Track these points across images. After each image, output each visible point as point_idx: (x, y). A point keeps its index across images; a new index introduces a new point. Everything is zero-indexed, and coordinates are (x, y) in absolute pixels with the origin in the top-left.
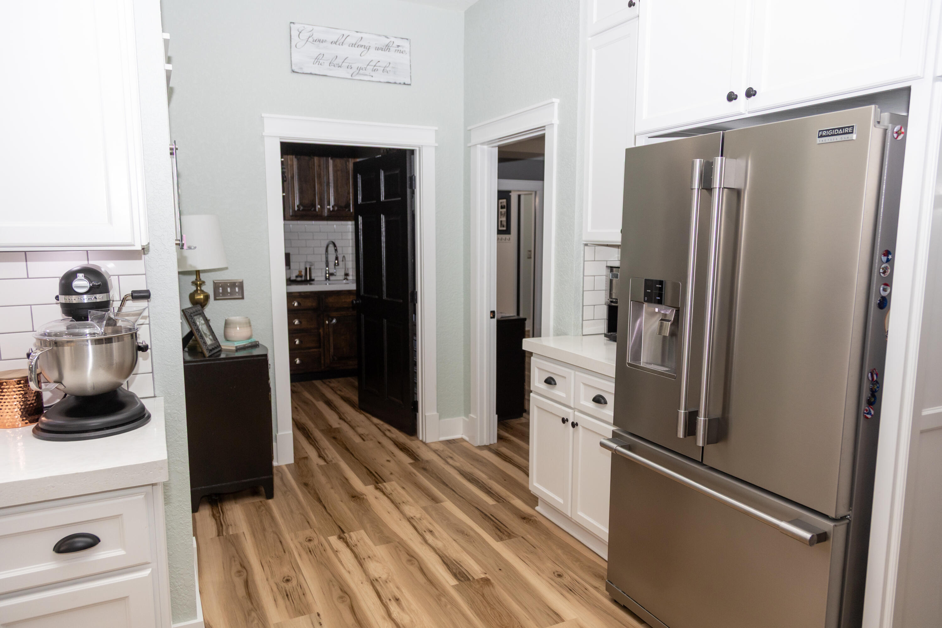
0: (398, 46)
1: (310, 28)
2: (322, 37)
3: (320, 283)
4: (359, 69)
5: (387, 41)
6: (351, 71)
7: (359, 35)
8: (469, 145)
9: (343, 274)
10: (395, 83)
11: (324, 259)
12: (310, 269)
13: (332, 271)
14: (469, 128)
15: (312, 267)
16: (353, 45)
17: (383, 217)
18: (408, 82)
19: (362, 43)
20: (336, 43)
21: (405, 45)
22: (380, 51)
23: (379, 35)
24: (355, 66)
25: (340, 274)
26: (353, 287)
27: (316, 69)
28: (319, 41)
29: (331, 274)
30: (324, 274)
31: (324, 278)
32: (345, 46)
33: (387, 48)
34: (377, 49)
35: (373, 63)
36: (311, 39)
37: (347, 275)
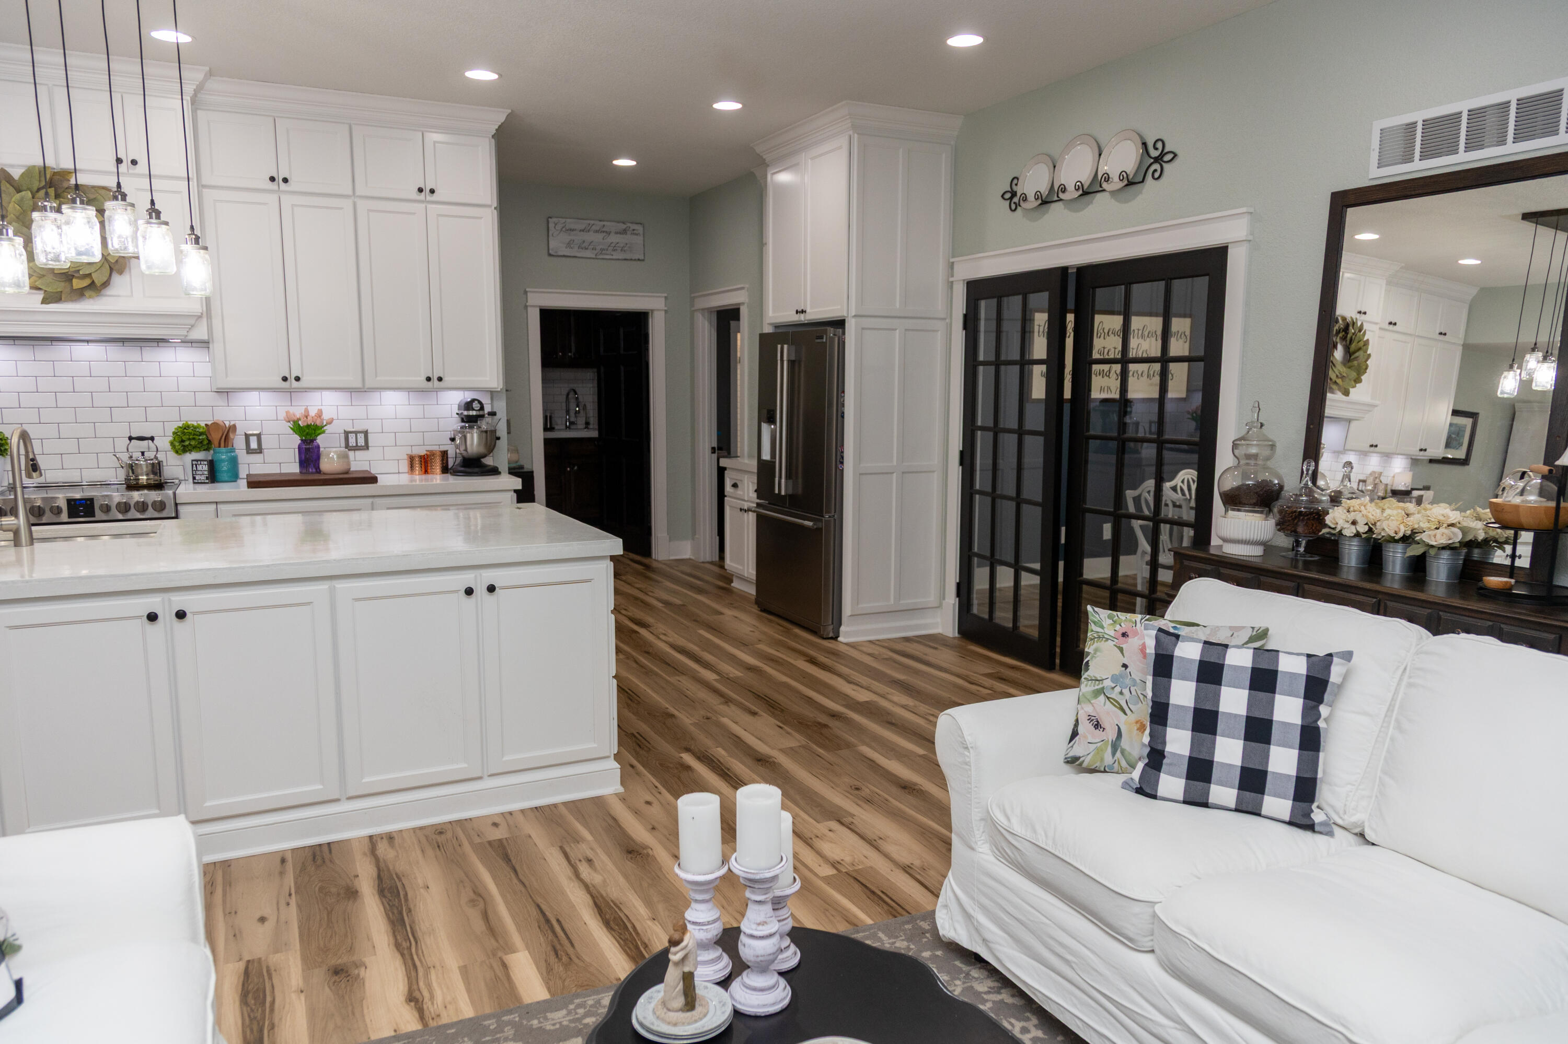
0: (634, 230)
1: (563, 220)
2: (572, 226)
3: (560, 430)
4: (602, 250)
5: (624, 226)
6: (595, 252)
7: (602, 223)
8: (693, 309)
9: (584, 422)
10: (631, 260)
11: (564, 408)
12: (551, 417)
13: (573, 419)
14: (692, 295)
15: (553, 415)
16: (597, 231)
17: (622, 368)
18: (641, 257)
19: (604, 229)
20: (583, 231)
21: (639, 228)
22: (619, 235)
23: (618, 222)
24: (599, 248)
25: (581, 421)
26: (594, 434)
27: (567, 252)
28: (571, 230)
29: (572, 423)
30: (564, 422)
31: (564, 427)
32: (591, 233)
33: (624, 232)
34: (616, 233)
35: (613, 245)
36: (564, 229)
37: (587, 424)
